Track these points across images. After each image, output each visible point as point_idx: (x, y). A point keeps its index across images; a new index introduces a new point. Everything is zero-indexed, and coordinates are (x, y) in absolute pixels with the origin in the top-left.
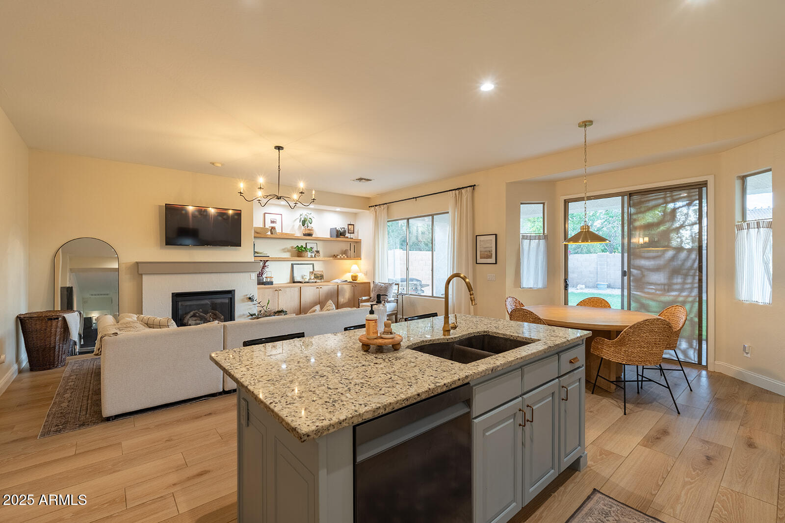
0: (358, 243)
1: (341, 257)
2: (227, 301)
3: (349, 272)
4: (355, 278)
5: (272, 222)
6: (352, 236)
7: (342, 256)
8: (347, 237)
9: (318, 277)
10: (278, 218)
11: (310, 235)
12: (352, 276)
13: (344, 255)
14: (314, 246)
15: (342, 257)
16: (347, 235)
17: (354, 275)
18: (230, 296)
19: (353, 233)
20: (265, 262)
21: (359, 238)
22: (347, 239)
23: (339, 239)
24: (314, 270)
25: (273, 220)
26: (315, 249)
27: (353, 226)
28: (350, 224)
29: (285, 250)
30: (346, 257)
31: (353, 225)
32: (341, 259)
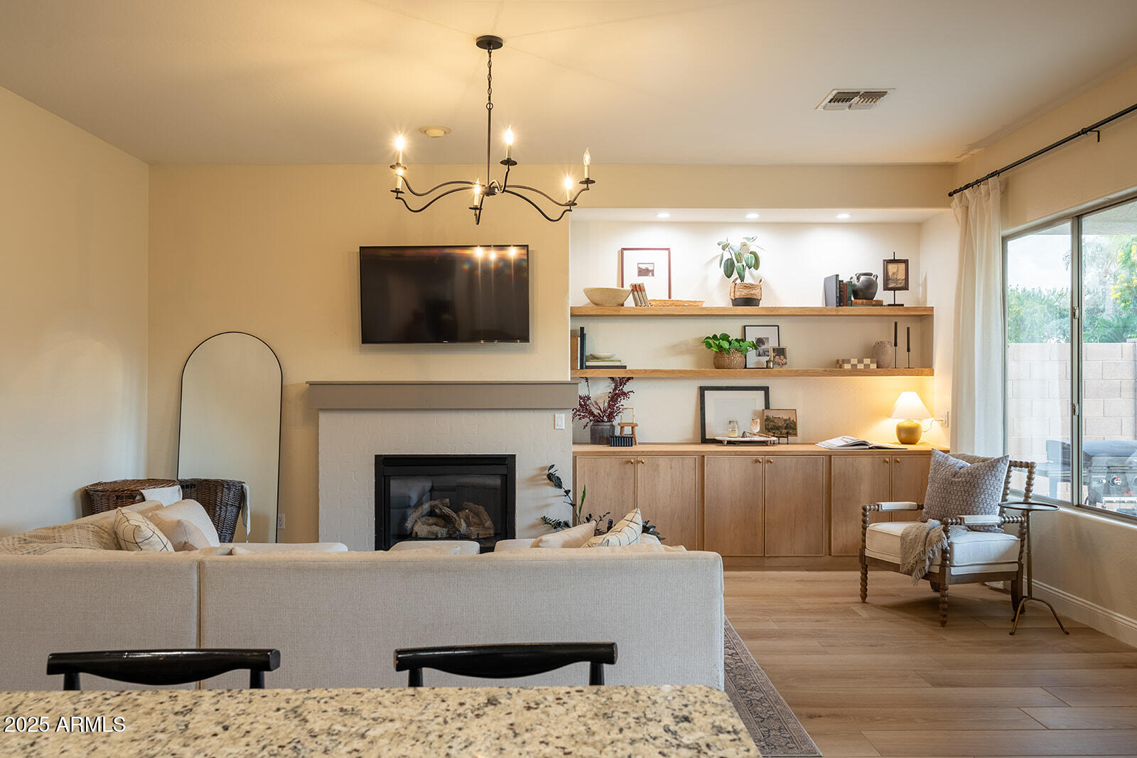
0: (924, 317)
1: (854, 366)
2: (496, 482)
3: (889, 416)
4: (909, 435)
5: (643, 272)
6: (901, 297)
7: (860, 361)
8: (880, 304)
9: (778, 428)
10: (659, 261)
11: (749, 301)
12: (900, 430)
13: (867, 361)
14: (769, 334)
15: (861, 366)
16: (882, 295)
17: (906, 424)
18: (502, 470)
19: (906, 288)
20: (624, 381)
21: (929, 305)
22: (877, 310)
23: (846, 310)
24: (767, 406)
25: (643, 267)
26: (772, 344)
27: (903, 266)
28: (894, 261)
29: (677, 349)
30: (874, 366)
31: (906, 262)
32: (855, 372)
